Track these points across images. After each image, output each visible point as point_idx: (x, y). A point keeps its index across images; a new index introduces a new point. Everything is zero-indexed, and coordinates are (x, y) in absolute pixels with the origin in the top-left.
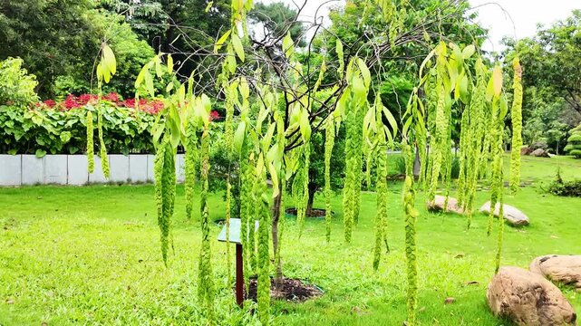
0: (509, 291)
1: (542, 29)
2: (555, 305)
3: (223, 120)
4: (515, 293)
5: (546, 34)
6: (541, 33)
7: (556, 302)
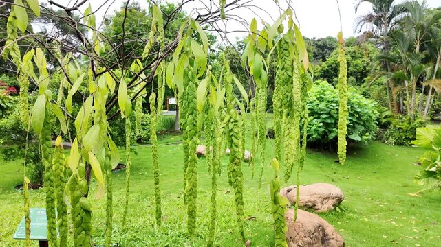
0: (302, 234)
1: (239, 41)
2: (333, 239)
3: (18, 94)
4: (307, 235)
5: (241, 44)
6: (238, 43)
7: (333, 237)
